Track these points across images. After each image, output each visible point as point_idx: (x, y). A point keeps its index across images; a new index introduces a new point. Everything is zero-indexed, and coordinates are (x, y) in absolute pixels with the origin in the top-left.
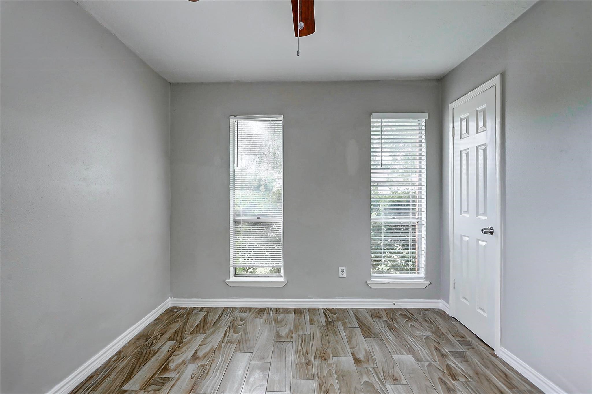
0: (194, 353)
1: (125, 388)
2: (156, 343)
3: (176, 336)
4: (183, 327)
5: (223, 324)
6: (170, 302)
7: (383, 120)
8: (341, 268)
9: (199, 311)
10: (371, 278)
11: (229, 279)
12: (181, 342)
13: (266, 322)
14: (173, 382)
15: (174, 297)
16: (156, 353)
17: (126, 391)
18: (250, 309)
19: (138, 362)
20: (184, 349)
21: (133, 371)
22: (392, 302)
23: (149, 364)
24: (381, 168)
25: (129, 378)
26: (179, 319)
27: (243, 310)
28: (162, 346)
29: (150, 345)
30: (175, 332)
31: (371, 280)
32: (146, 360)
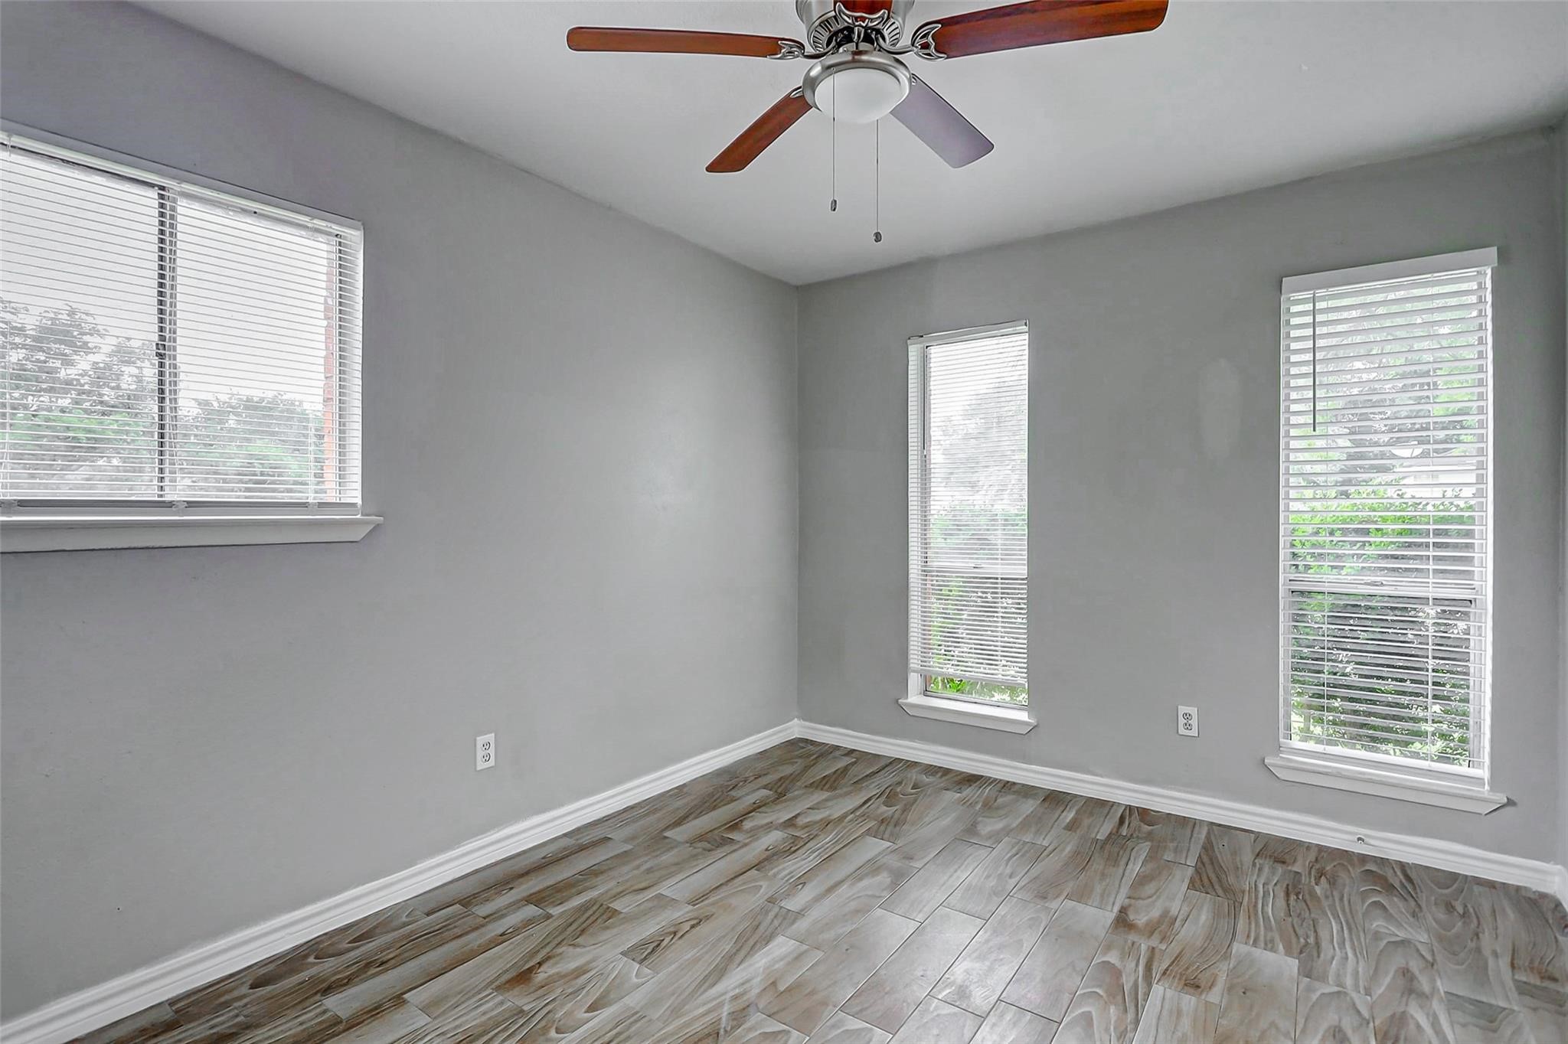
0: (793, 817)
1: (667, 834)
2: (742, 786)
3: (779, 784)
4: (799, 774)
5: (874, 785)
6: (796, 729)
7: (1321, 293)
8: (1183, 709)
9: (843, 755)
10: (1282, 752)
11: (907, 698)
12: (781, 795)
13: (963, 802)
14: (737, 846)
15: (804, 720)
16: (736, 800)
17: (666, 838)
18: (946, 772)
19: (701, 806)
20: (779, 807)
21: (687, 817)
22: (1357, 834)
23: (713, 814)
24: (1314, 433)
25: (678, 823)
26: (799, 761)
27: (932, 770)
28: (747, 794)
29: (731, 787)
30: (781, 778)
31: (1281, 757)
32: (715, 806)
